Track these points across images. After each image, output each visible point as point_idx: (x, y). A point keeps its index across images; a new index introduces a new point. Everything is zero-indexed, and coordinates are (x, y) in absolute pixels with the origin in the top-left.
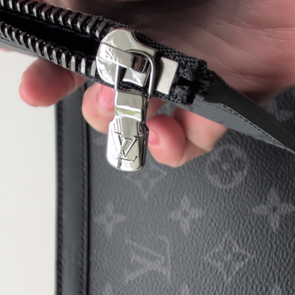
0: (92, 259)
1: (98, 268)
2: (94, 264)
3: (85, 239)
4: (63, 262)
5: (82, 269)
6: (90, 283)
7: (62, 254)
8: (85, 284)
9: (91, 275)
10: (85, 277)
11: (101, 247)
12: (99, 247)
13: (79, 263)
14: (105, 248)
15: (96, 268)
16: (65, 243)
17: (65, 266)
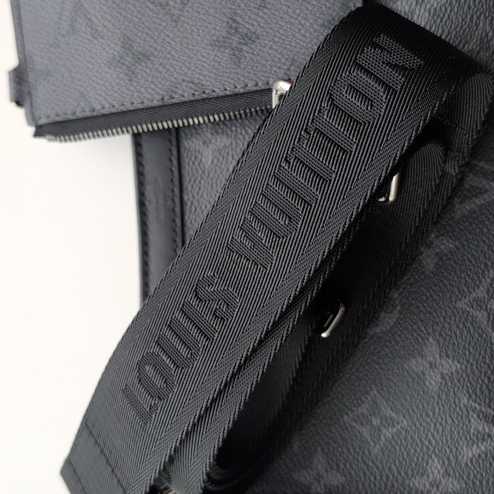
0: (186, 198)
1: (196, 208)
2: (189, 203)
3: (175, 170)
4: (147, 203)
5: (174, 211)
6: (186, 229)
7: (146, 193)
8: (179, 230)
9: (186, 217)
10: (178, 221)
11: (197, 182)
12: (195, 181)
13: (170, 203)
14: (202, 182)
15: (193, 209)
16: (149, 178)
17: (151, 208)
